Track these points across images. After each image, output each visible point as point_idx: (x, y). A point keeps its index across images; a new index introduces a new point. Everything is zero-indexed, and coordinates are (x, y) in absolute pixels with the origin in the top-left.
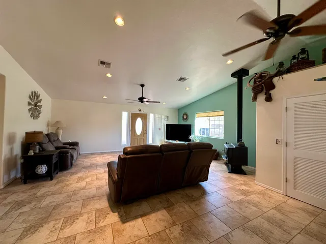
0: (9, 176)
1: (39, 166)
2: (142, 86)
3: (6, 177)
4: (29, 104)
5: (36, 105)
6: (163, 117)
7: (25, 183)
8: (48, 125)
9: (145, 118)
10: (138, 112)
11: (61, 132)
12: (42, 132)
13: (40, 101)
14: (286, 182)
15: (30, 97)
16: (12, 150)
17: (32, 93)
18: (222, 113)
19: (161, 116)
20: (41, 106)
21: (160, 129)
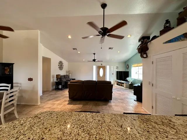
0: (53, 87)
1: (59, 86)
2: (94, 54)
3: (52, 88)
4: (59, 65)
5: (61, 66)
6: (115, 67)
7: (56, 90)
8: (67, 72)
9: (104, 68)
10: (101, 65)
11: (70, 74)
12: (60, 75)
13: (63, 64)
14: (152, 108)
15: (59, 63)
16: (53, 80)
17: (60, 62)
18: (141, 64)
19: (114, 67)
20: (63, 66)
21: (113, 74)
